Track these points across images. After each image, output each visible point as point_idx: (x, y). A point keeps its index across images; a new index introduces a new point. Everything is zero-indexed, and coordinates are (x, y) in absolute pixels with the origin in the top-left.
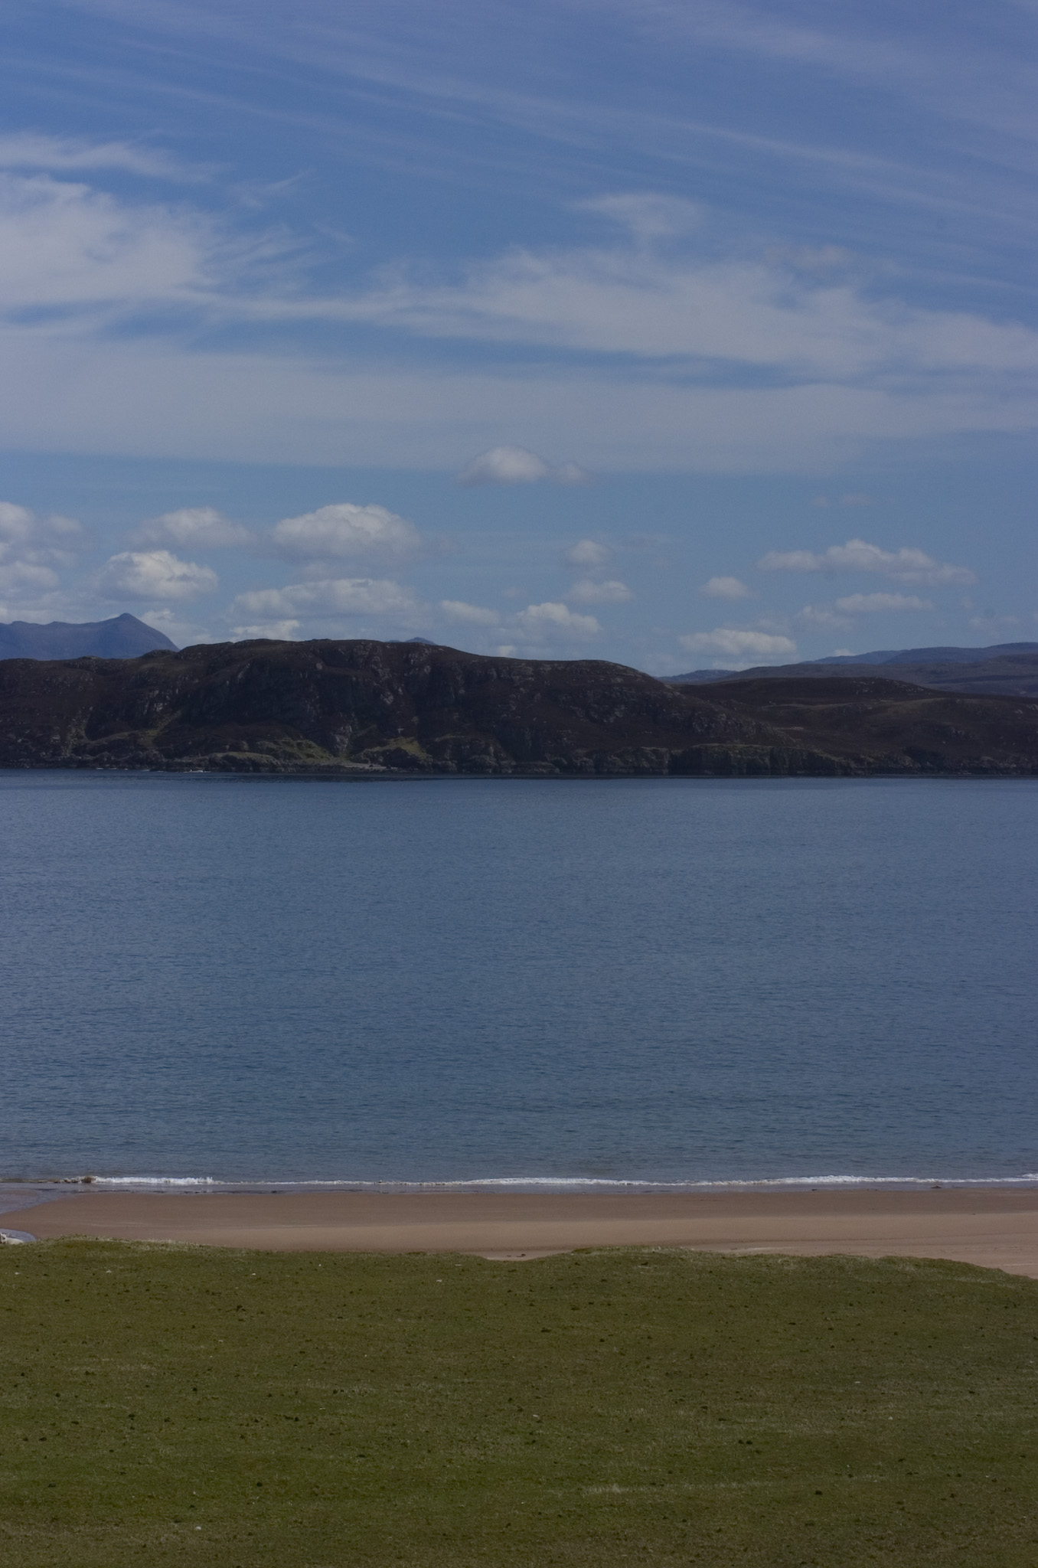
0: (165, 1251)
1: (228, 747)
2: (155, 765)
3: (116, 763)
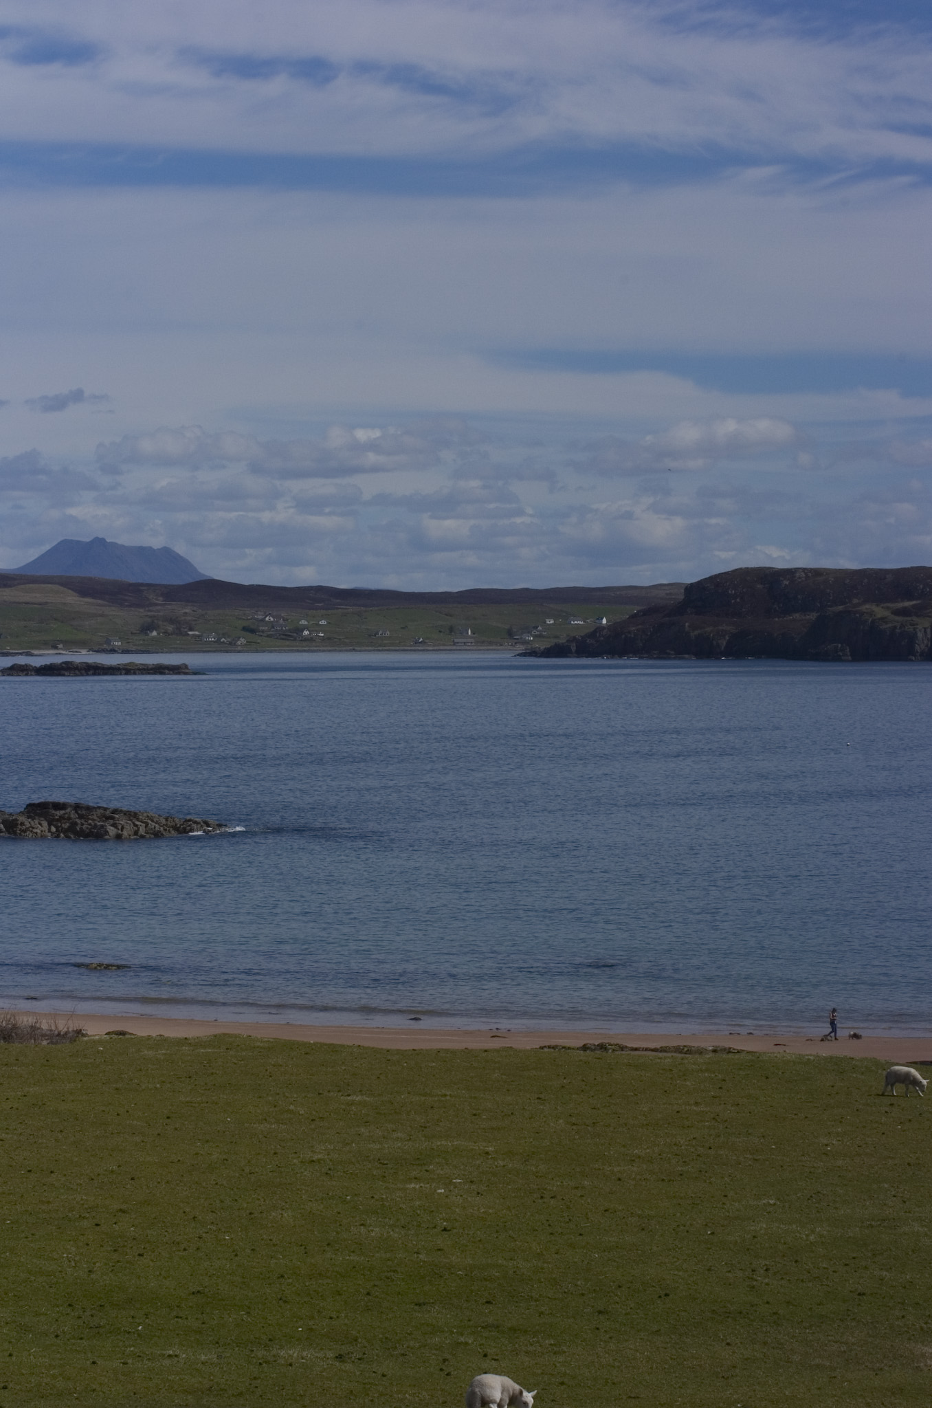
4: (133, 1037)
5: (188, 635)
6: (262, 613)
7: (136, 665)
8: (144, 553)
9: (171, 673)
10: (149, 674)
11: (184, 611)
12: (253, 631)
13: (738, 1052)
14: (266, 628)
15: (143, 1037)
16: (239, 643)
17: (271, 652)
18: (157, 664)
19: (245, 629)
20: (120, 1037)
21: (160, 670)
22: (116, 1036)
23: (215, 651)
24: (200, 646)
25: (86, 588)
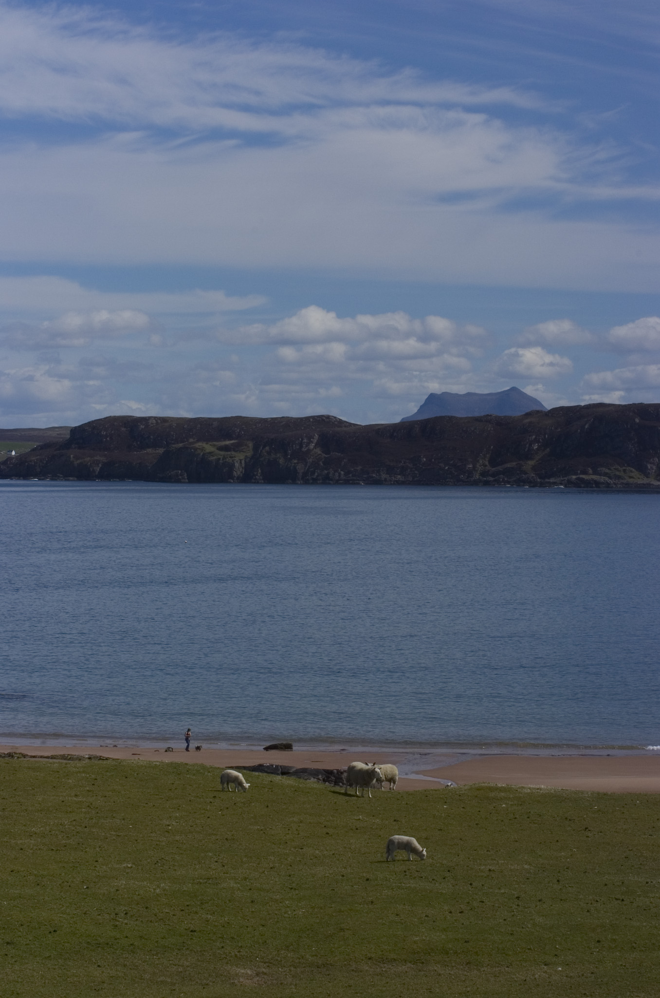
0: (540, 792)
1: (579, 472)
2: (533, 484)
3: (509, 483)
13: (106, 759)
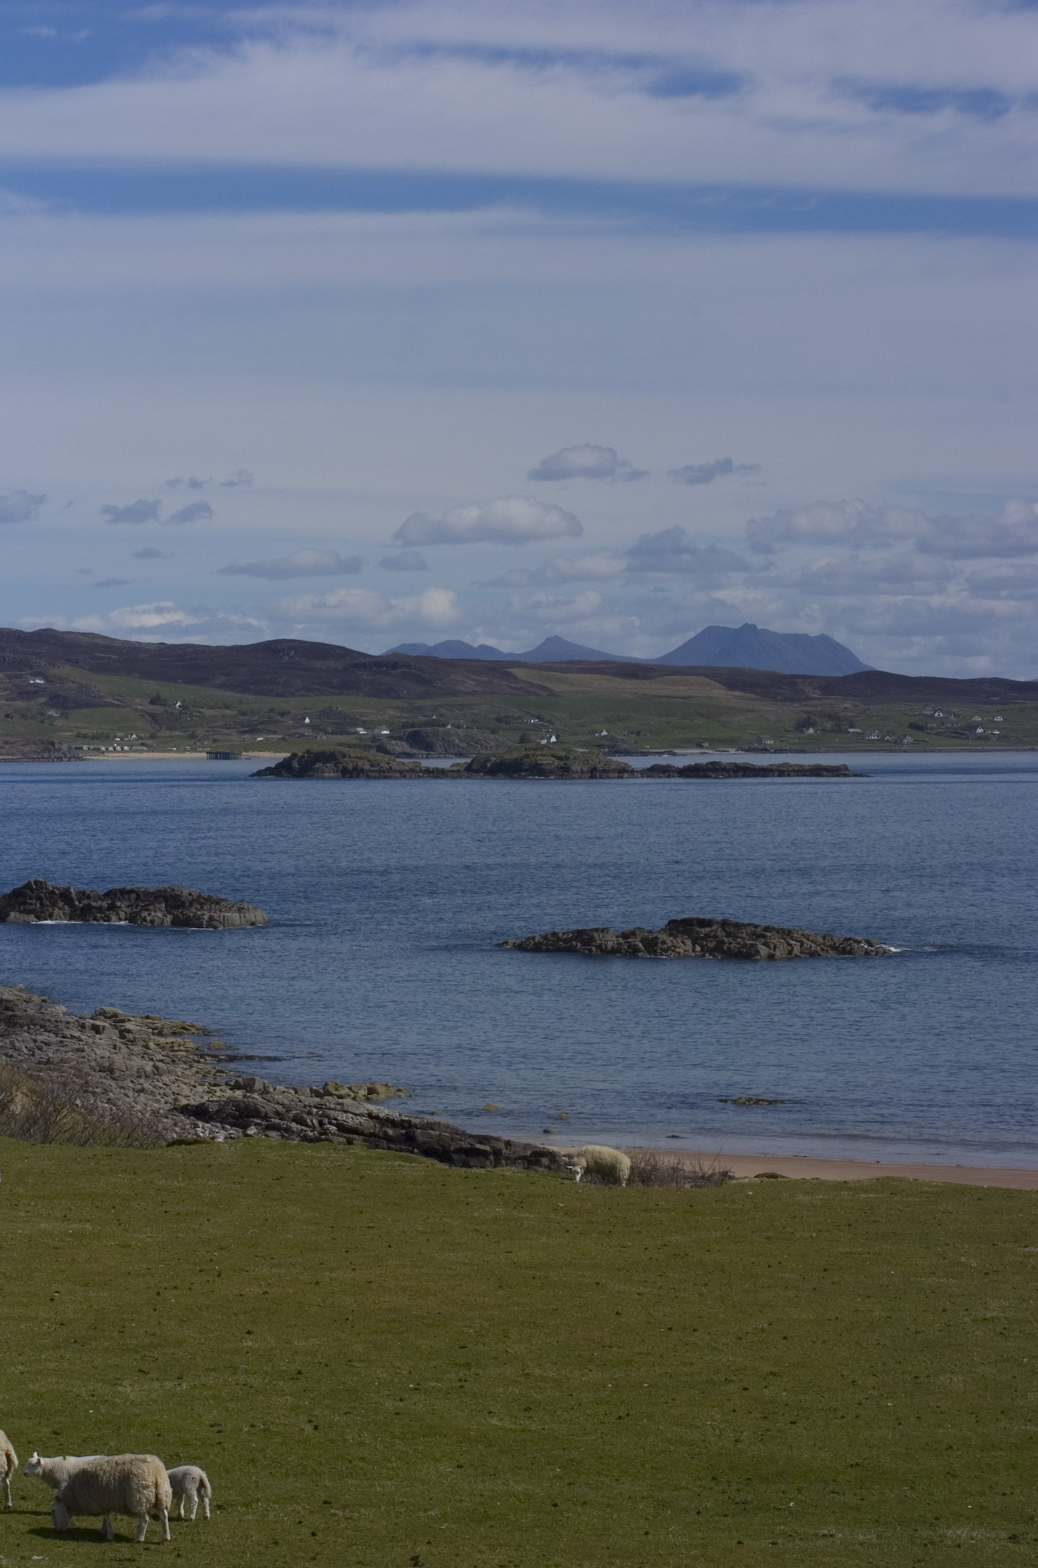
4: (786, 1180)
5: (849, 732)
6: (931, 708)
7: (791, 766)
8: (799, 641)
9: (829, 774)
10: (805, 776)
11: (846, 706)
12: (920, 728)
14: (935, 725)
15: (797, 1180)
16: (905, 741)
17: (941, 751)
18: (814, 765)
19: (912, 726)
20: (772, 1180)
21: (817, 771)
22: (767, 1180)
23: (878, 751)
24: (861, 745)
25: (735, 680)
